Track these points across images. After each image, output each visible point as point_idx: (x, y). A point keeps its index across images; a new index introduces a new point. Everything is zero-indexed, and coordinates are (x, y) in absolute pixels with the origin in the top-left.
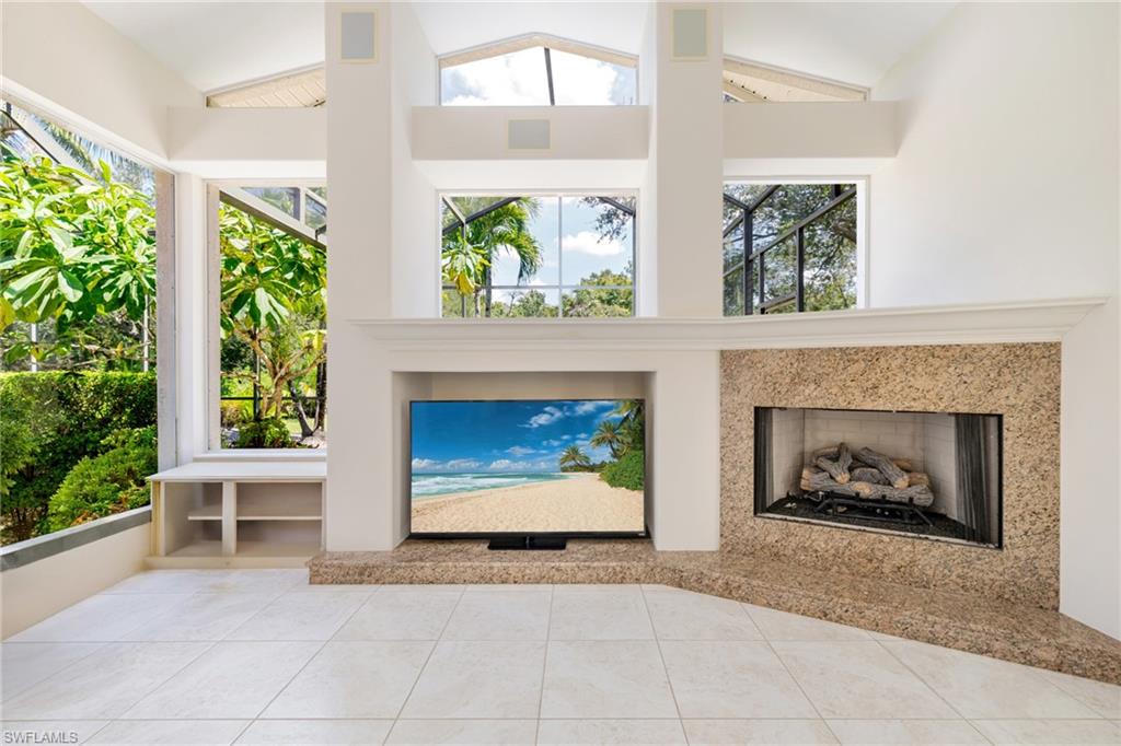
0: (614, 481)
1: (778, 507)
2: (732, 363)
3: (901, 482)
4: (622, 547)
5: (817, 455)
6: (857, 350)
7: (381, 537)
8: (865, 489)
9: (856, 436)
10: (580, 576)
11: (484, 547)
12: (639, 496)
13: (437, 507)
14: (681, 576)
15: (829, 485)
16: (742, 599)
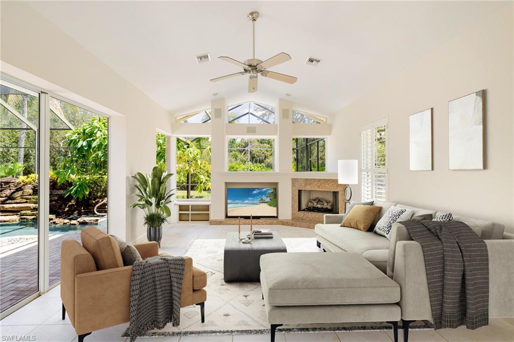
0: (270, 205)
1: (304, 210)
2: (294, 181)
3: (326, 204)
4: (272, 219)
5: (312, 200)
6: (317, 179)
7: (222, 217)
8: (319, 206)
9: (320, 196)
10: (264, 223)
11: (243, 219)
12: (275, 208)
13: (233, 210)
14: (284, 223)
15: (313, 205)
16: (295, 226)
